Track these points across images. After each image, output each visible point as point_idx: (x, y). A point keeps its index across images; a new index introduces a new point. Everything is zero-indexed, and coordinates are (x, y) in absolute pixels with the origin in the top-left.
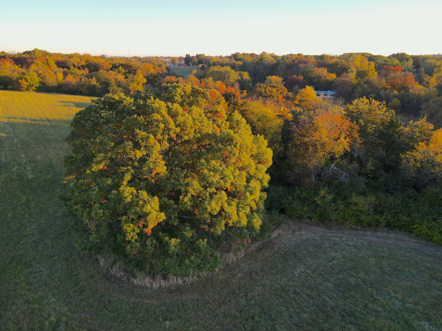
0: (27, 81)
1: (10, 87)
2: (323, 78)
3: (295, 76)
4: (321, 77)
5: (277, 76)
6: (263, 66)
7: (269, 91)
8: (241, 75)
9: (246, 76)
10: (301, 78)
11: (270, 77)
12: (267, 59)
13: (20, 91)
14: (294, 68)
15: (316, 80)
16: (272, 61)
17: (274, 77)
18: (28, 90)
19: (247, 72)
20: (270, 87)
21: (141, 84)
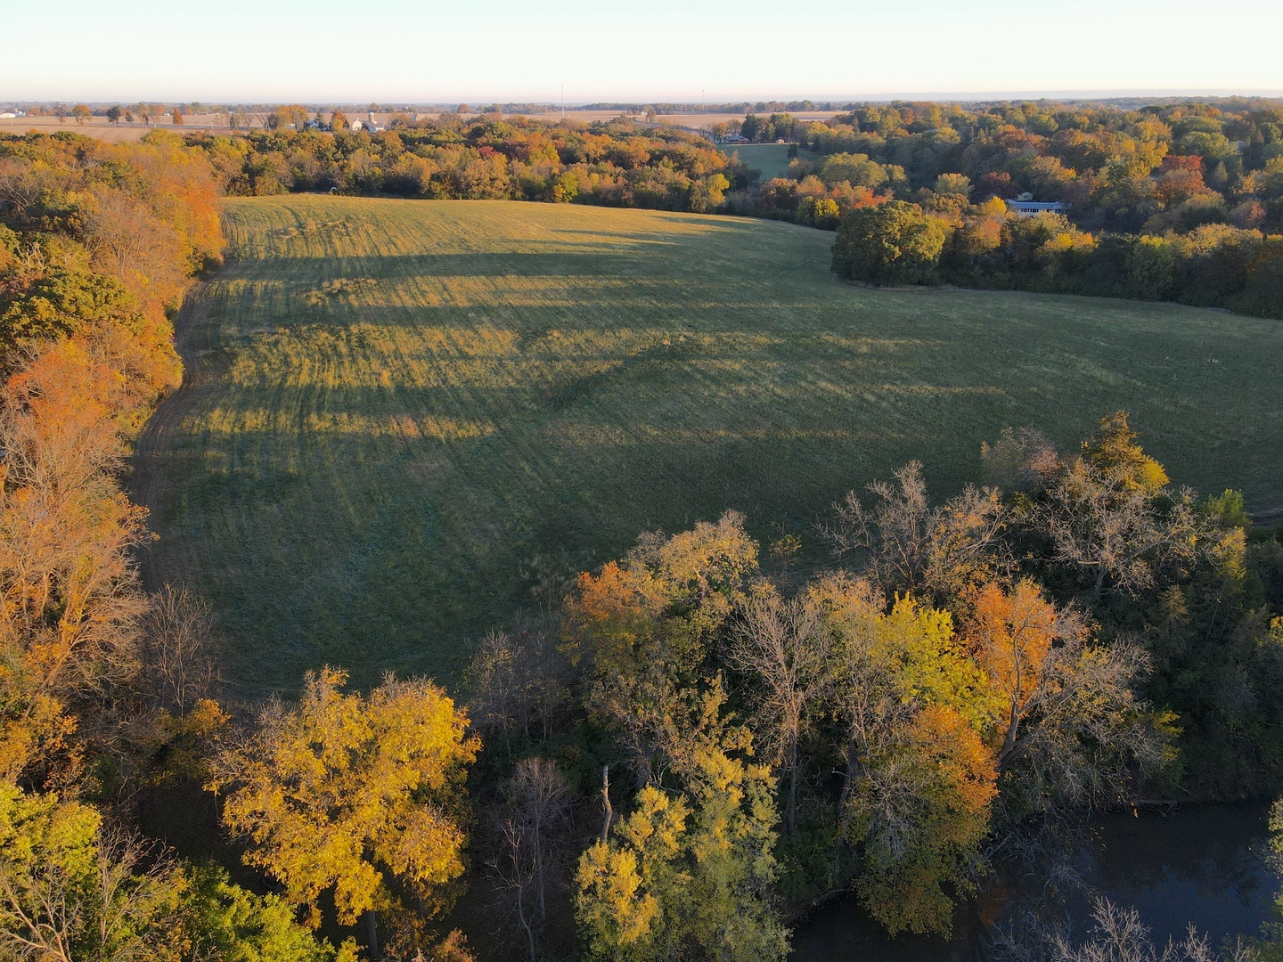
0: (564, 188)
1: (537, 196)
2: (1050, 178)
3: (995, 174)
4: (1047, 175)
5: (959, 175)
6: (932, 150)
7: (943, 203)
8: (890, 173)
9: (899, 173)
10: (1006, 177)
11: (945, 175)
12: (941, 136)
13: (553, 202)
14: (995, 156)
15: (1036, 182)
16: (951, 138)
17: (953, 176)
18: (563, 200)
19: (900, 167)
20: (945, 197)
21: (719, 190)
